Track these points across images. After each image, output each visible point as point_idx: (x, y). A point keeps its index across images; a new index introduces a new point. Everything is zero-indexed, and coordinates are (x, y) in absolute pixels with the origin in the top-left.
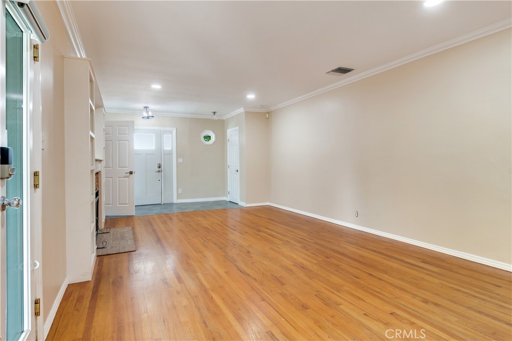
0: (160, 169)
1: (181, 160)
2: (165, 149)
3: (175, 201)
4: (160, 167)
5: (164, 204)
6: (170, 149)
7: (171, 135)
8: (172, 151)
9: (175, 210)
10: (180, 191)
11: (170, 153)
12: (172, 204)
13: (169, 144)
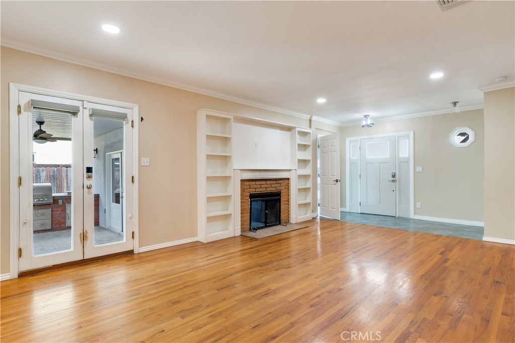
0: (394, 179)
1: (419, 169)
2: (400, 156)
3: (412, 216)
4: (394, 176)
5: (398, 217)
6: (407, 156)
7: (408, 140)
8: (409, 158)
9: (412, 227)
10: (419, 205)
11: (407, 161)
12: (408, 220)
13: (406, 151)
